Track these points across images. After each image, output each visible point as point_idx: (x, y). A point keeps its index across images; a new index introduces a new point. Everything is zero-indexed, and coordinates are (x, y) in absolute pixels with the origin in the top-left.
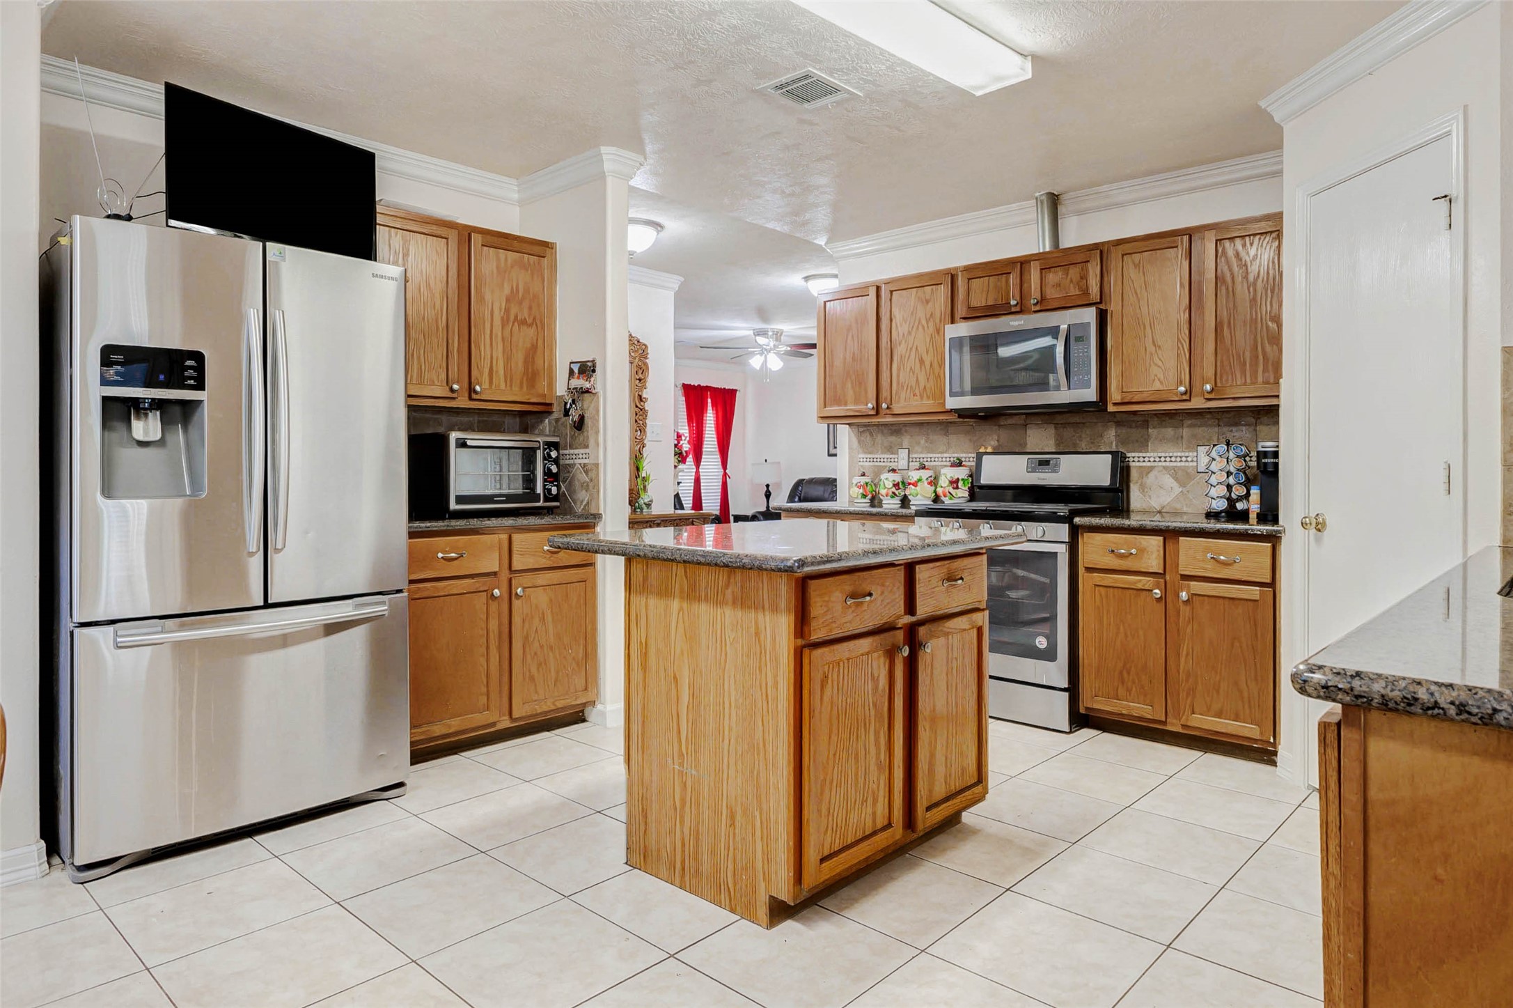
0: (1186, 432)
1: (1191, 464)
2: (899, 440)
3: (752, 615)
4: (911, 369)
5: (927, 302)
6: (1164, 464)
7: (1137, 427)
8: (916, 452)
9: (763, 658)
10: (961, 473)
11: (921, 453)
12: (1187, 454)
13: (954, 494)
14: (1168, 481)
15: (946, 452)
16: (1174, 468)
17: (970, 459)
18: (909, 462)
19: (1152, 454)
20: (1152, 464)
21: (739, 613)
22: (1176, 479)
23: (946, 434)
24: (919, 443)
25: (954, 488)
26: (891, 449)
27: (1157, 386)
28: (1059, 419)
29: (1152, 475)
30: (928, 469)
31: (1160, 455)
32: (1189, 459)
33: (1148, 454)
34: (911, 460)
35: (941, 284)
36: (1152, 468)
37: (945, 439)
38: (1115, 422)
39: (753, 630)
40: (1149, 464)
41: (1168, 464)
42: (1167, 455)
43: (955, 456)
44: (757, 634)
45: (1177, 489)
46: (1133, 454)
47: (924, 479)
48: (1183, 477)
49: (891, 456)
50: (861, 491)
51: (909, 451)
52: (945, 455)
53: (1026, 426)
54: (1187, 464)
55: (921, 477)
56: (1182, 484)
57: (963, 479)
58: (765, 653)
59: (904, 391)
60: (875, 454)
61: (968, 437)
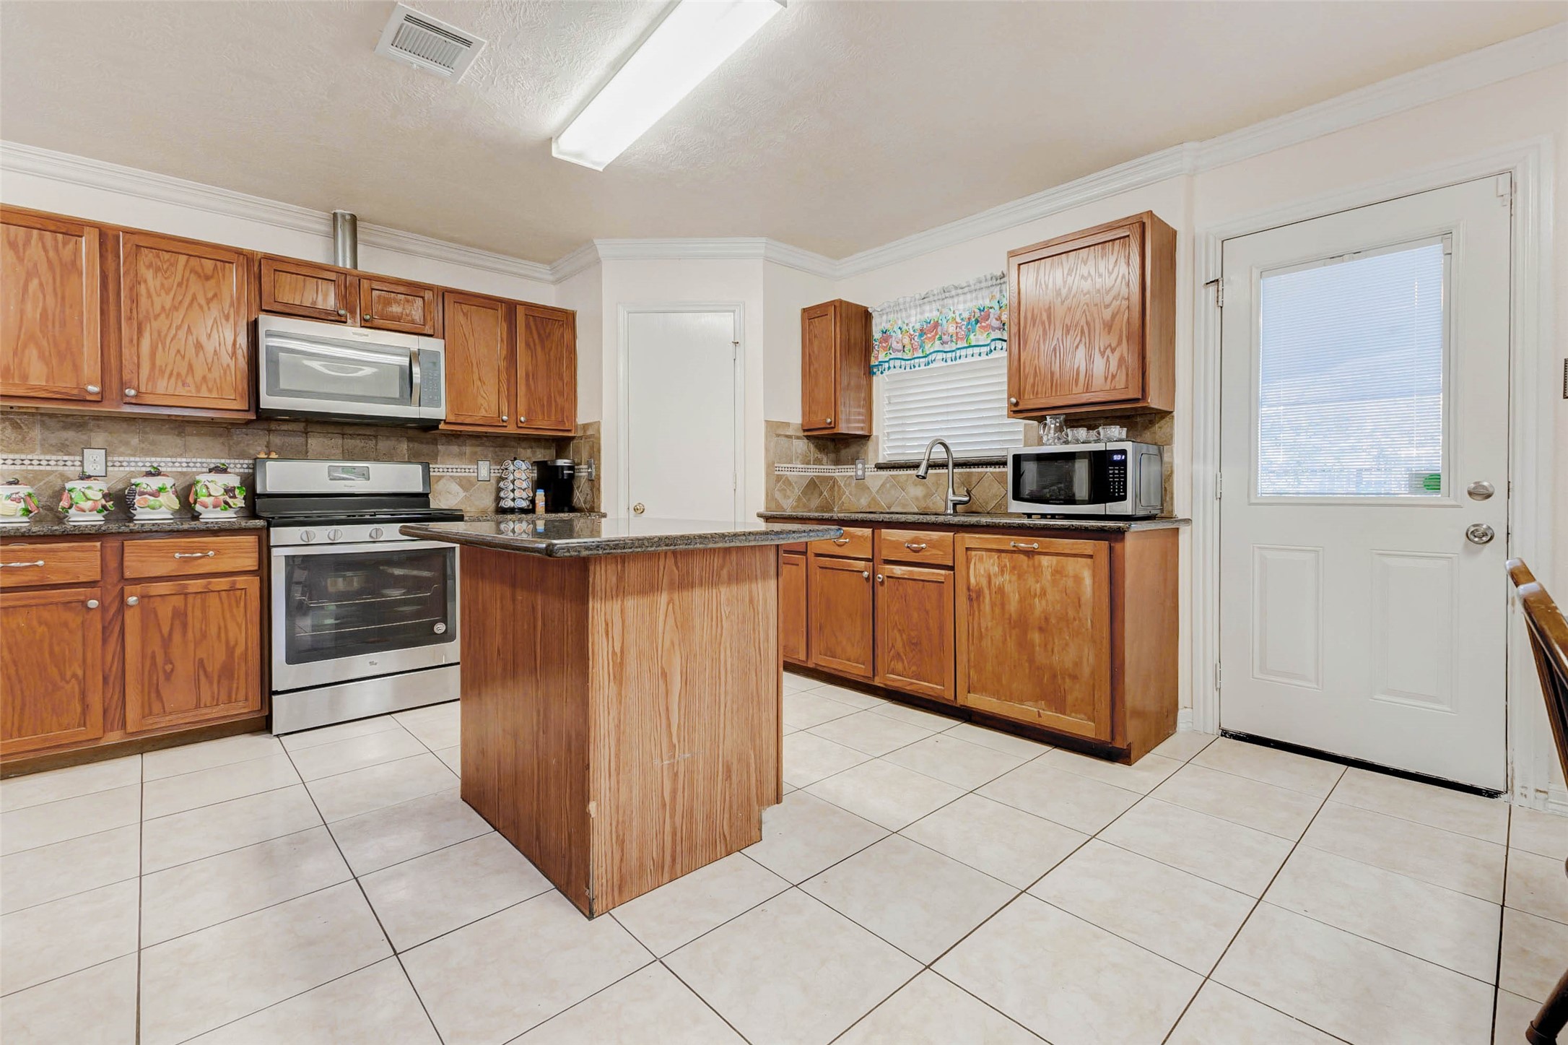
0: (468, 450)
1: (473, 474)
2: (85, 437)
3: (745, 588)
5: (208, 278)
6: (451, 474)
7: (428, 443)
8: (121, 454)
9: (756, 620)
10: (233, 481)
11: (134, 455)
12: (469, 467)
13: (232, 504)
14: (455, 487)
15: (181, 456)
16: (459, 477)
17: (239, 466)
18: (107, 466)
19: (441, 466)
20: (441, 474)
21: (734, 588)
22: (462, 486)
23: (181, 434)
24: (127, 444)
25: (231, 497)
26: (63, 448)
27: (483, 413)
28: (349, 430)
29: (441, 483)
30: (164, 475)
31: (448, 466)
32: (471, 471)
33: (438, 466)
34: (110, 464)
35: (233, 263)
36: (442, 477)
37: (179, 441)
38: (408, 438)
39: (747, 600)
40: (438, 474)
41: (455, 474)
42: (454, 466)
43: (214, 462)
44: (751, 601)
45: (462, 494)
46: (434, 466)
47: (168, 486)
48: (466, 484)
49: (66, 458)
50: (22, 505)
51: (106, 451)
52: (179, 460)
53: (306, 433)
54: (469, 474)
55: (164, 484)
56: (465, 489)
57: (238, 488)
58: (758, 614)
59: (163, 377)
60: (27, 454)
61: (221, 440)
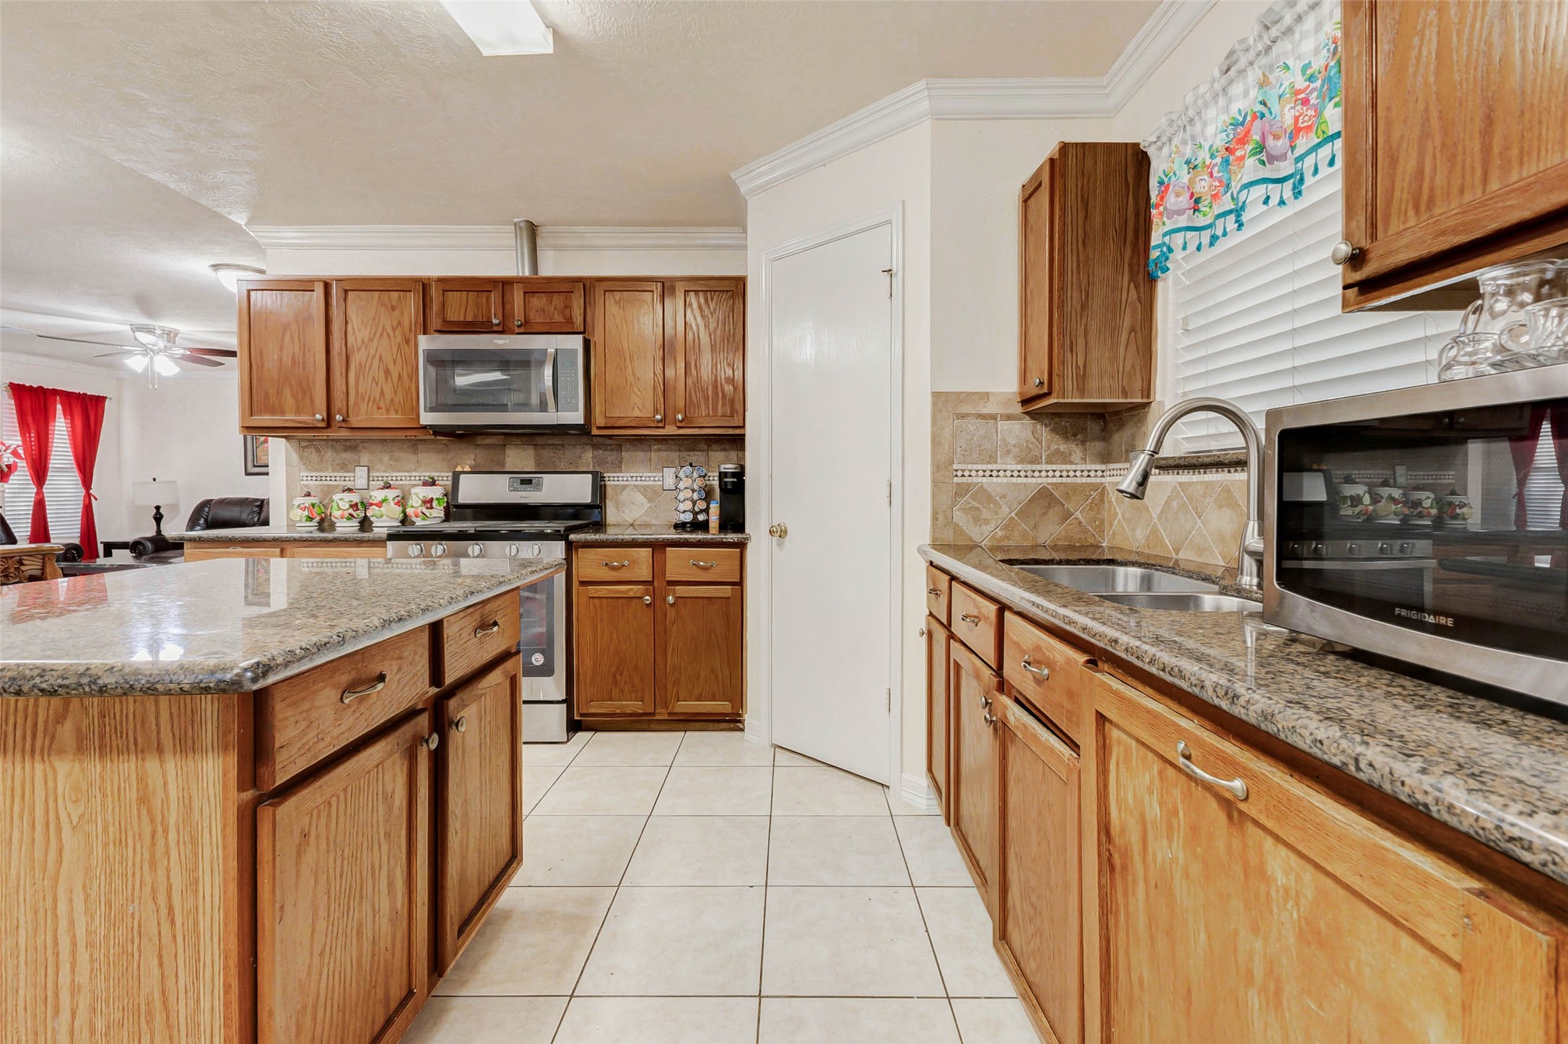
0: (654, 455)
1: (658, 483)
2: (356, 457)
4: (374, 378)
5: (393, 308)
6: (635, 483)
7: (612, 450)
8: (378, 471)
10: (436, 492)
11: (385, 471)
12: (654, 474)
13: (428, 514)
14: (639, 498)
15: (415, 470)
16: (643, 486)
17: (445, 479)
18: (369, 480)
19: (625, 475)
20: (625, 483)
22: (646, 497)
23: (415, 452)
24: (381, 461)
25: (427, 508)
26: (344, 467)
27: (637, 413)
28: (539, 440)
29: (625, 492)
30: (394, 488)
31: (632, 475)
32: (657, 479)
33: (622, 474)
34: (371, 479)
35: (411, 291)
36: (626, 486)
37: (413, 458)
38: (593, 446)
40: (622, 483)
41: (638, 483)
42: (638, 475)
43: (426, 475)
45: (647, 505)
46: (609, 475)
47: (390, 498)
48: (651, 494)
49: (345, 474)
50: (306, 513)
51: (369, 469)
52: (414, 474)
53: (505, 446)
54: (654, 483)
55: (386, 496)
56: (650, 501)
57: (437, 499)
59: (363, 403)
60: (324, 472)
61: (441, 456)
